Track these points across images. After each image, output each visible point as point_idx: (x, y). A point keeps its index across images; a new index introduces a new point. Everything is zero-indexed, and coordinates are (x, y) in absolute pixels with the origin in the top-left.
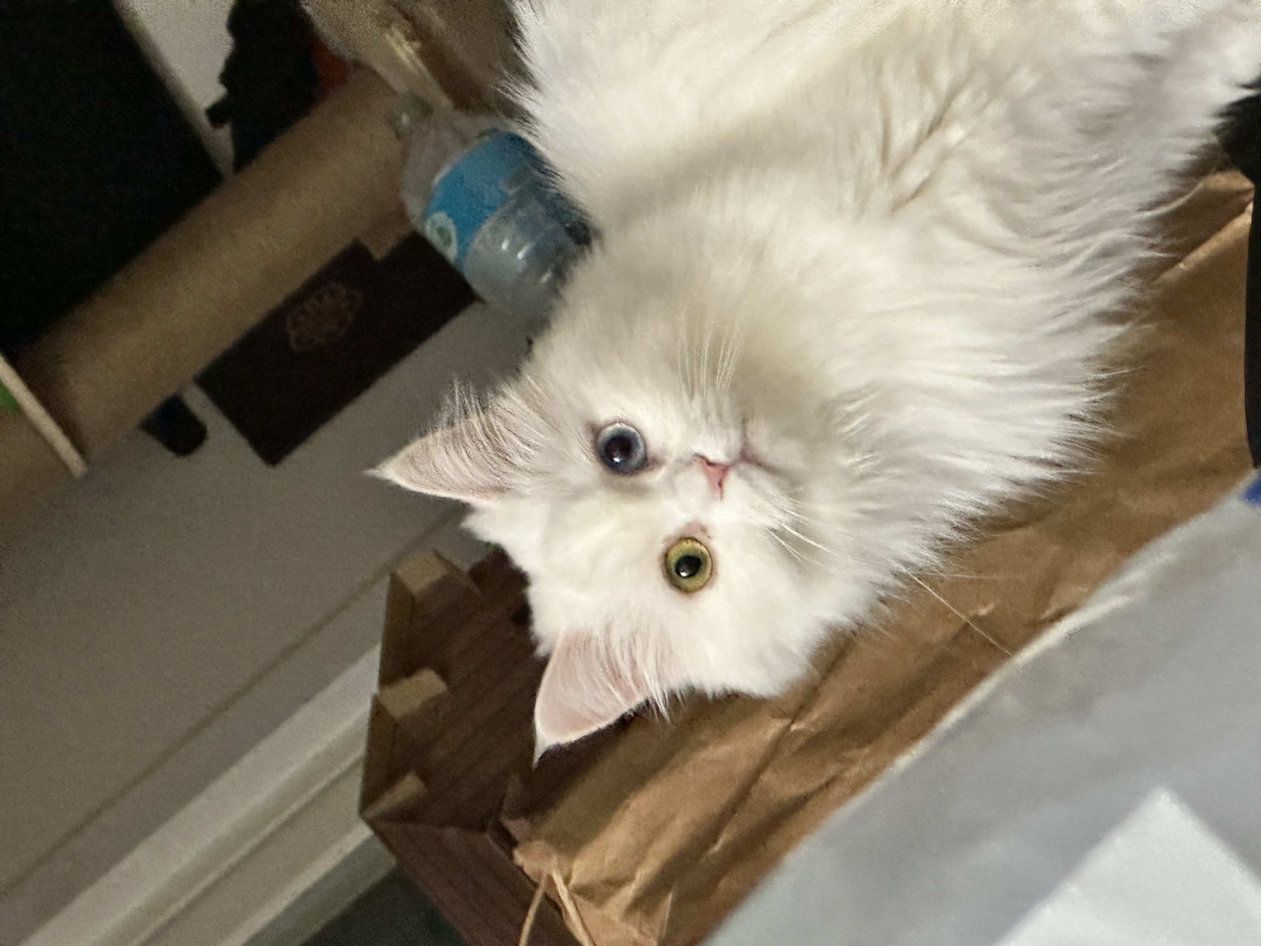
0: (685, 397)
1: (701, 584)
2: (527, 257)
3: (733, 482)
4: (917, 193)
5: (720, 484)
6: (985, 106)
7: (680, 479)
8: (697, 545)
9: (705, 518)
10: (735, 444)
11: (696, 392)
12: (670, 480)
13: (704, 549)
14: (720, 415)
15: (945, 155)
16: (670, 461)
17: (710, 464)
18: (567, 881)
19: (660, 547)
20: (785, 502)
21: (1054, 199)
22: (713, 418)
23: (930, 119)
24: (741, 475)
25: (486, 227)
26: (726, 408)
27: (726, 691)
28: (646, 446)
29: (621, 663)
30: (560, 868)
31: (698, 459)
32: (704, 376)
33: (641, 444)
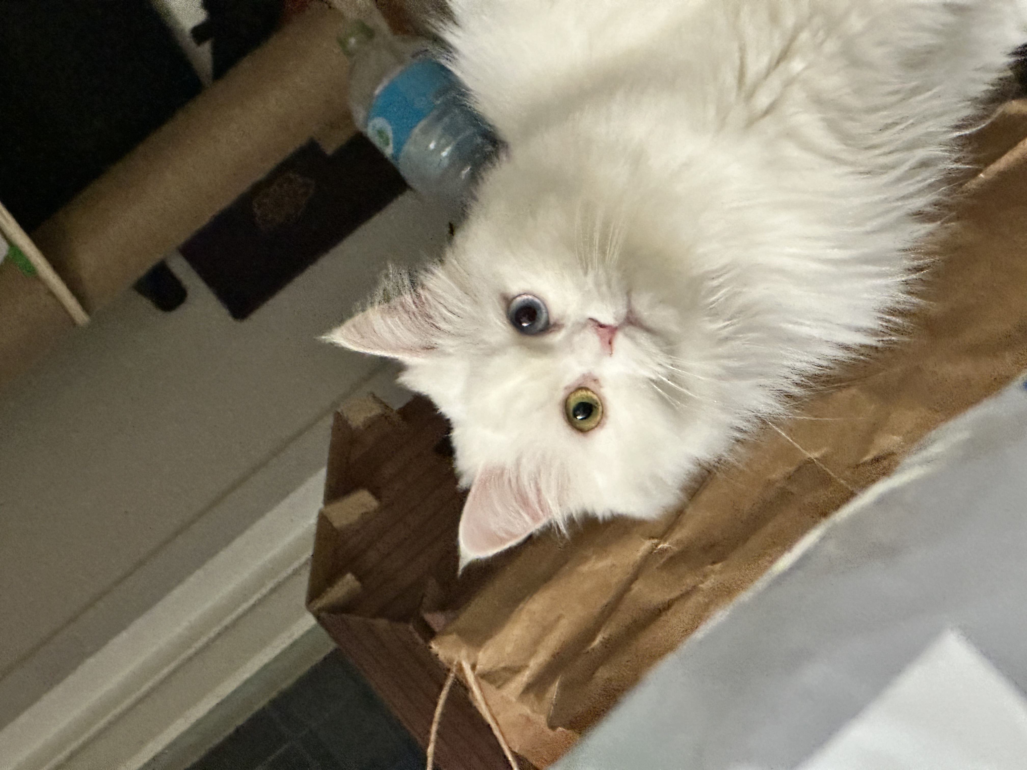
0: (581, 272)
1: (593, 425)
2: (450, 156)
3: (620, 340)
4: (768, 112)
5: (610, 343)
6: (822, 43)
7: (577, 338)
8: (590, 393)
9: (597, 372)
10: (623, 311)
11: (590, 269)
12: (569, 339)
13: (595, 397)
14: (609, 287)
15: (789, 83)
16: (569, 324)
17: (602, 326)
18: (473, 667)
19: (560, 395)
20: (662, 358)
21: (880, 118)
22: (604, 288)
23: (777, 54)
24: (626, 335)
25: (416, 130)
26: (614, 281)
27: (613, 515)
28: (547, 312)
29: (528, 490)
30: (468, 657)
31: (592, 323)
32: (596, 255)
33: (544, 311)
